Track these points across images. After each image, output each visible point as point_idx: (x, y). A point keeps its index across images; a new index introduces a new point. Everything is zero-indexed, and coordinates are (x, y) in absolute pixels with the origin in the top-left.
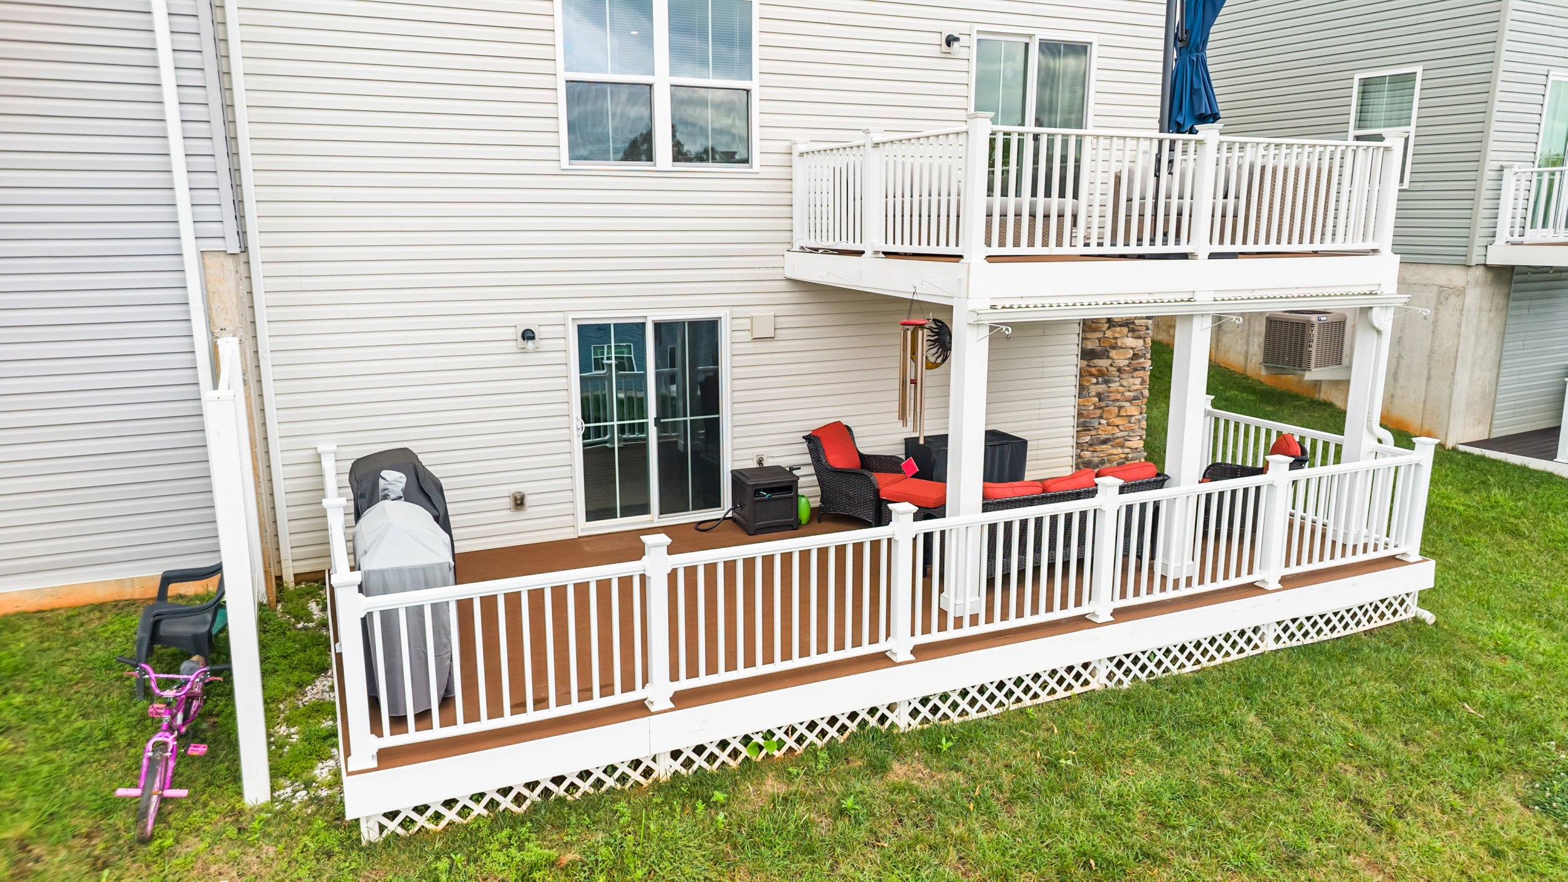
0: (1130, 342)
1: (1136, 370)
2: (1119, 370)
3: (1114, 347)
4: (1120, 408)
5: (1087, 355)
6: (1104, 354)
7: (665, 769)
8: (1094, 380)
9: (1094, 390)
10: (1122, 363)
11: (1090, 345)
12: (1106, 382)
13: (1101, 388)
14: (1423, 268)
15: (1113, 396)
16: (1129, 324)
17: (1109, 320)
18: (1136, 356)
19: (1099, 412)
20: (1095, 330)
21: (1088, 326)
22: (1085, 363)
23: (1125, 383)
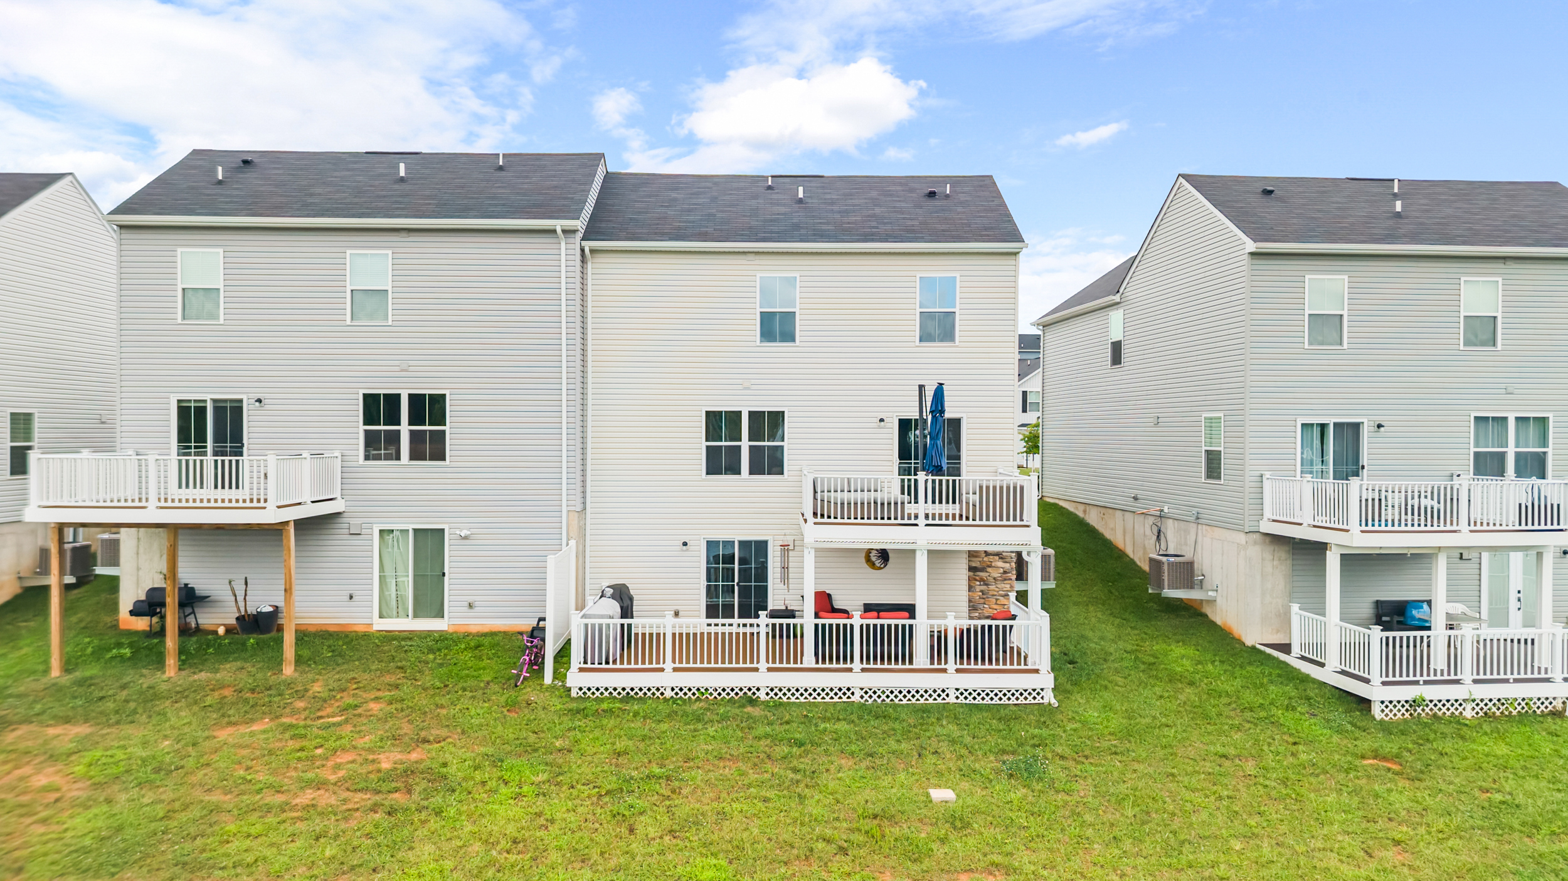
0: (1000, 564)
1: (1005, 580)
2: (994, 579)
3: (990, 566)
4: (997, 600)
5: (971, 569)
6: (983, 570)
7: (669, 694)
8: (978, 583)
9: (978, 588)
10: (996, 575)
11: (974, 565)
12: (987, 585)
13: (984, 588)
15: (991, 593)
16: (998, 554)
17: (985, 552)
18: (1005, 572)
19: (982, 601)
20: (976, 557)
21: (972, 555)
22: (971, 574)
23: (999, 586)
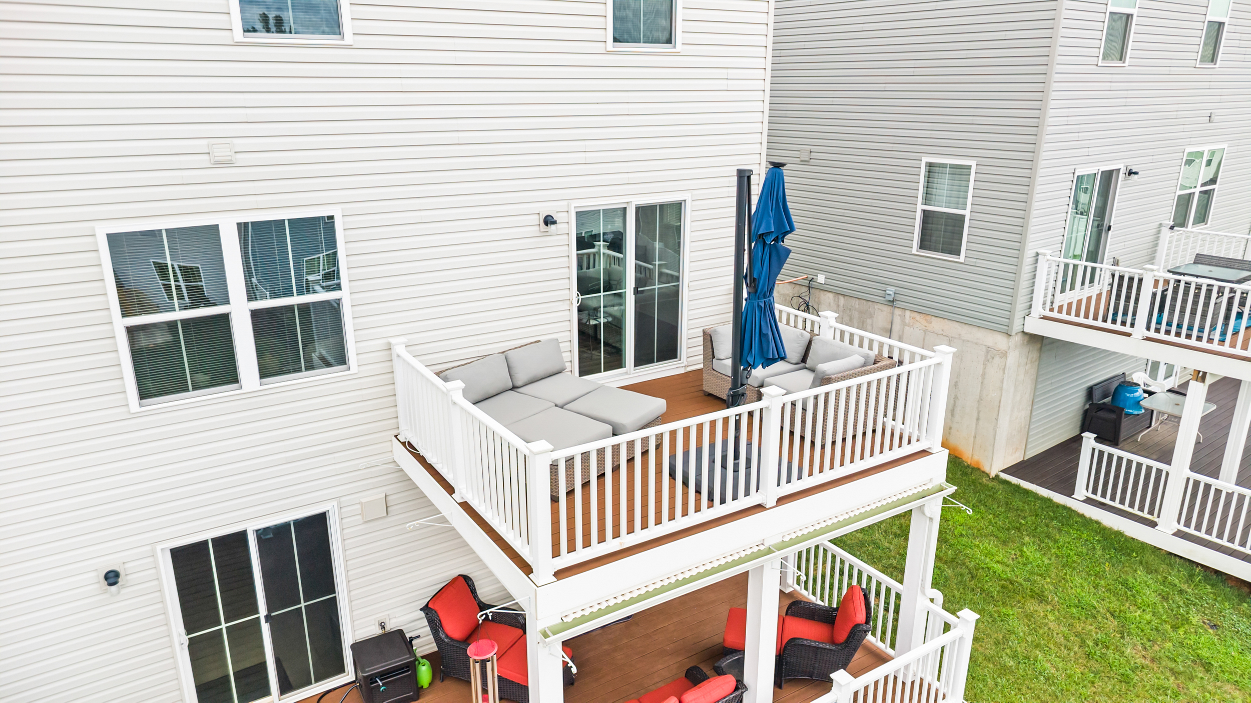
14: (975, 330)
